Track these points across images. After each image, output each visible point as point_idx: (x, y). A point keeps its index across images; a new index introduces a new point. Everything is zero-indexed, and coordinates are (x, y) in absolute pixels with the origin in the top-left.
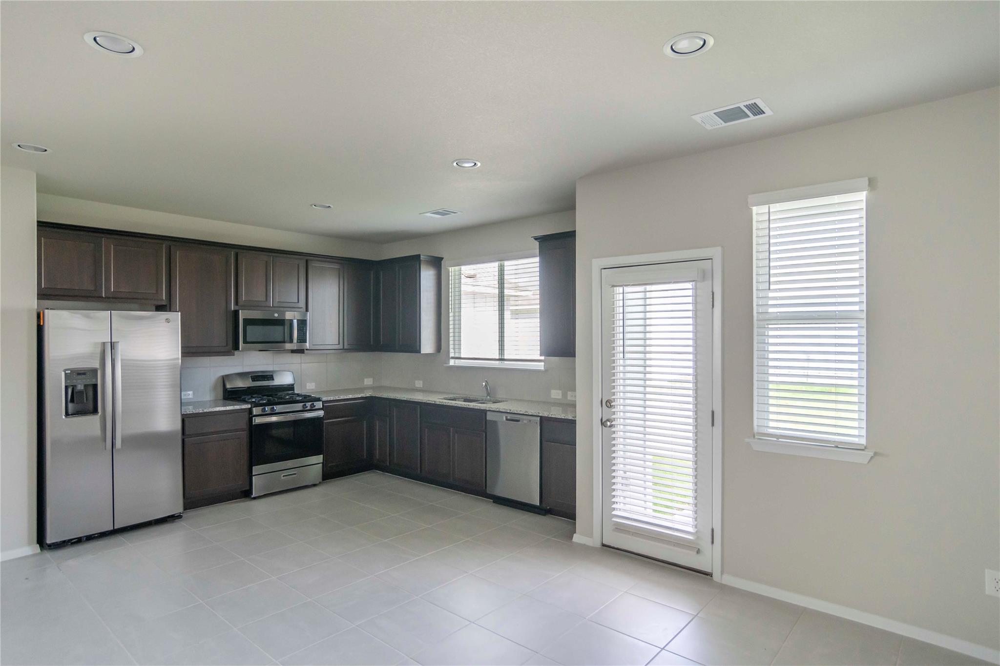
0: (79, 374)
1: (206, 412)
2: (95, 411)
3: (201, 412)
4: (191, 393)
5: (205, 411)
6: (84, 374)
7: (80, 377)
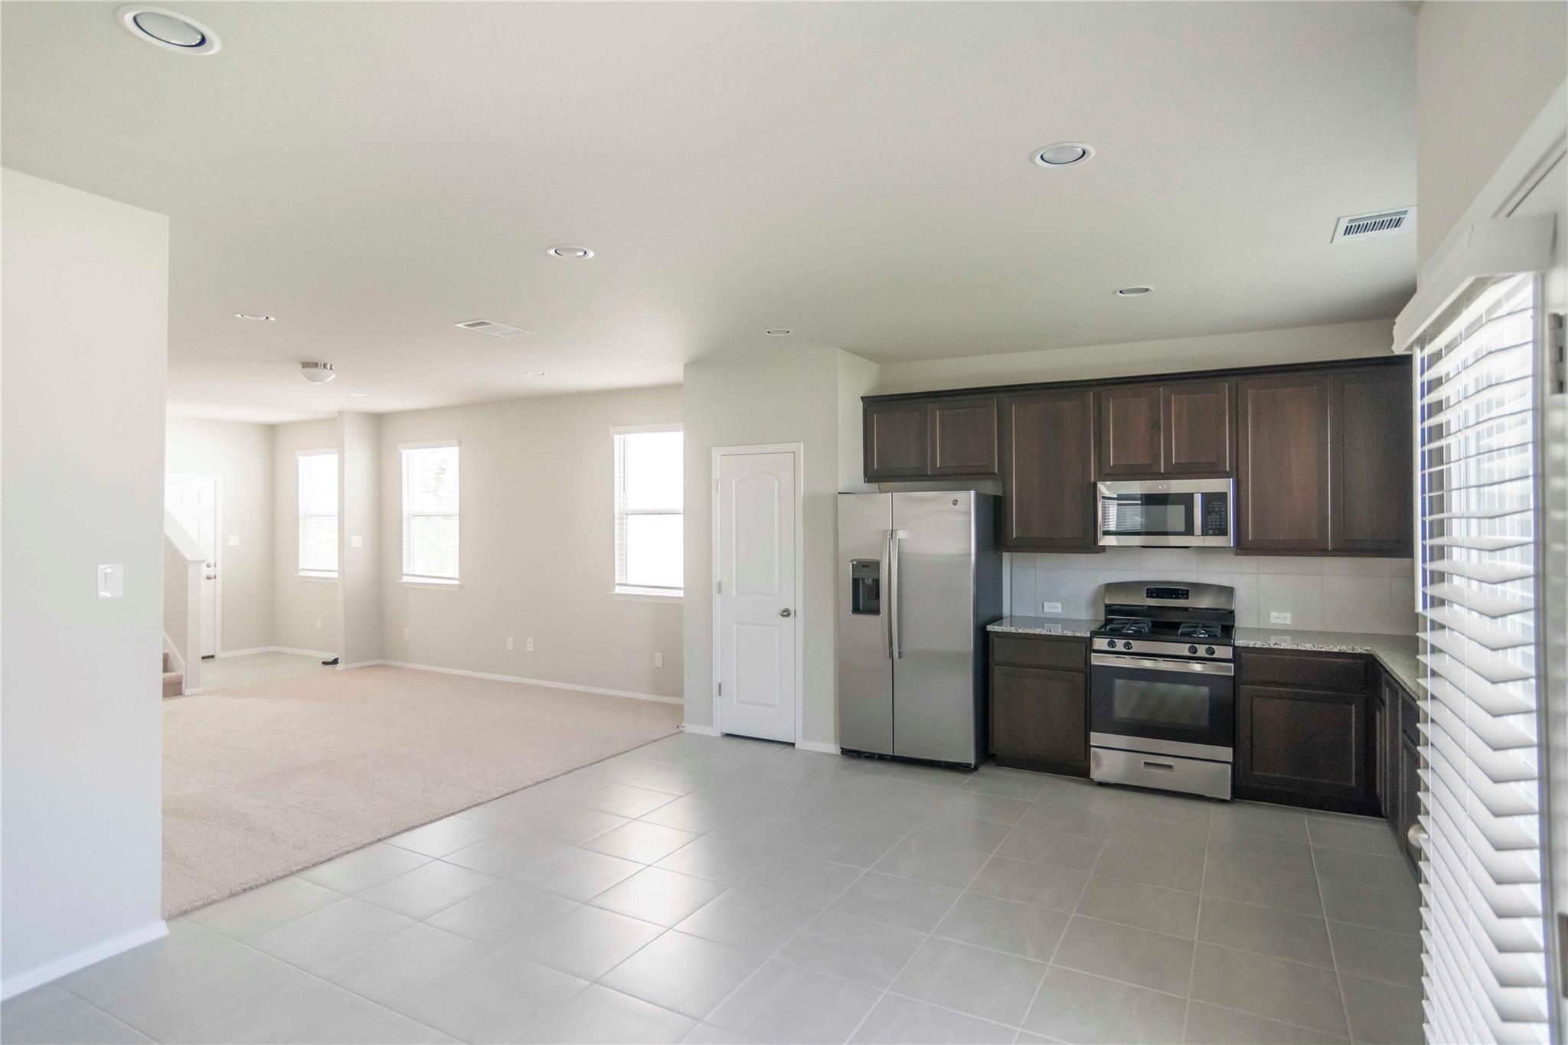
0: (864, 566)
1: (1021, 634)
2: (876, 611)
3: (1013, 631)
4: (1059, 605)
5: (1020, 631)
6: (867, 566)
7: (864, 569)
